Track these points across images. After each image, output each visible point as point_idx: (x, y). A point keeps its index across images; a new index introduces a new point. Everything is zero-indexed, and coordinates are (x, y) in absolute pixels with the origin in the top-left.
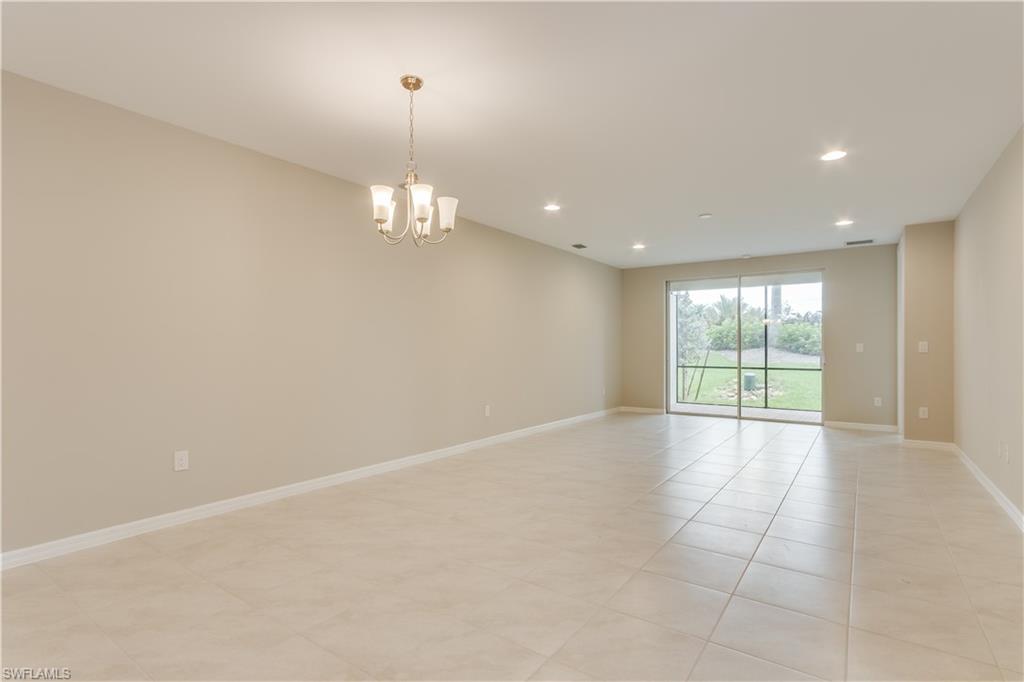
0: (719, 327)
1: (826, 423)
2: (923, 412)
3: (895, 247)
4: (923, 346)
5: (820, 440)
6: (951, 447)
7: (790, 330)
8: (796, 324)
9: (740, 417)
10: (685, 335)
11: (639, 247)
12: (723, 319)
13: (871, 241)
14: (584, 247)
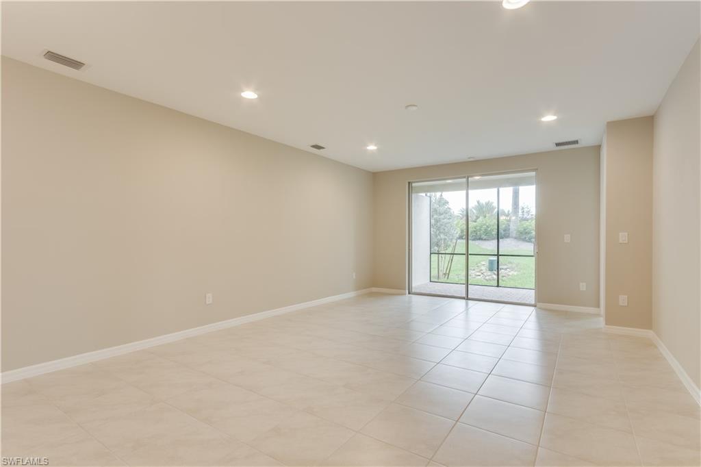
0: (475, 224)
1: (539, 305)
2: (623, 300)
3: (598, 148)
4: (623, 237)
5: (533, 318)
6: (649, 334)
7: (525, 226)
8: (530, 221)
9: (467, 298)
10: (438, 229)
11: (372, 148)
12: (478, 218)
13: (576, 142)
14: (323, 148)
